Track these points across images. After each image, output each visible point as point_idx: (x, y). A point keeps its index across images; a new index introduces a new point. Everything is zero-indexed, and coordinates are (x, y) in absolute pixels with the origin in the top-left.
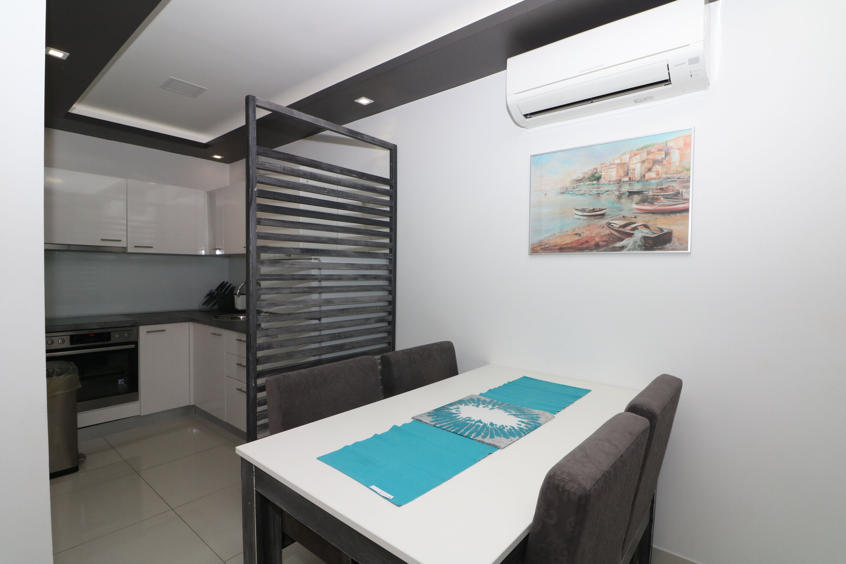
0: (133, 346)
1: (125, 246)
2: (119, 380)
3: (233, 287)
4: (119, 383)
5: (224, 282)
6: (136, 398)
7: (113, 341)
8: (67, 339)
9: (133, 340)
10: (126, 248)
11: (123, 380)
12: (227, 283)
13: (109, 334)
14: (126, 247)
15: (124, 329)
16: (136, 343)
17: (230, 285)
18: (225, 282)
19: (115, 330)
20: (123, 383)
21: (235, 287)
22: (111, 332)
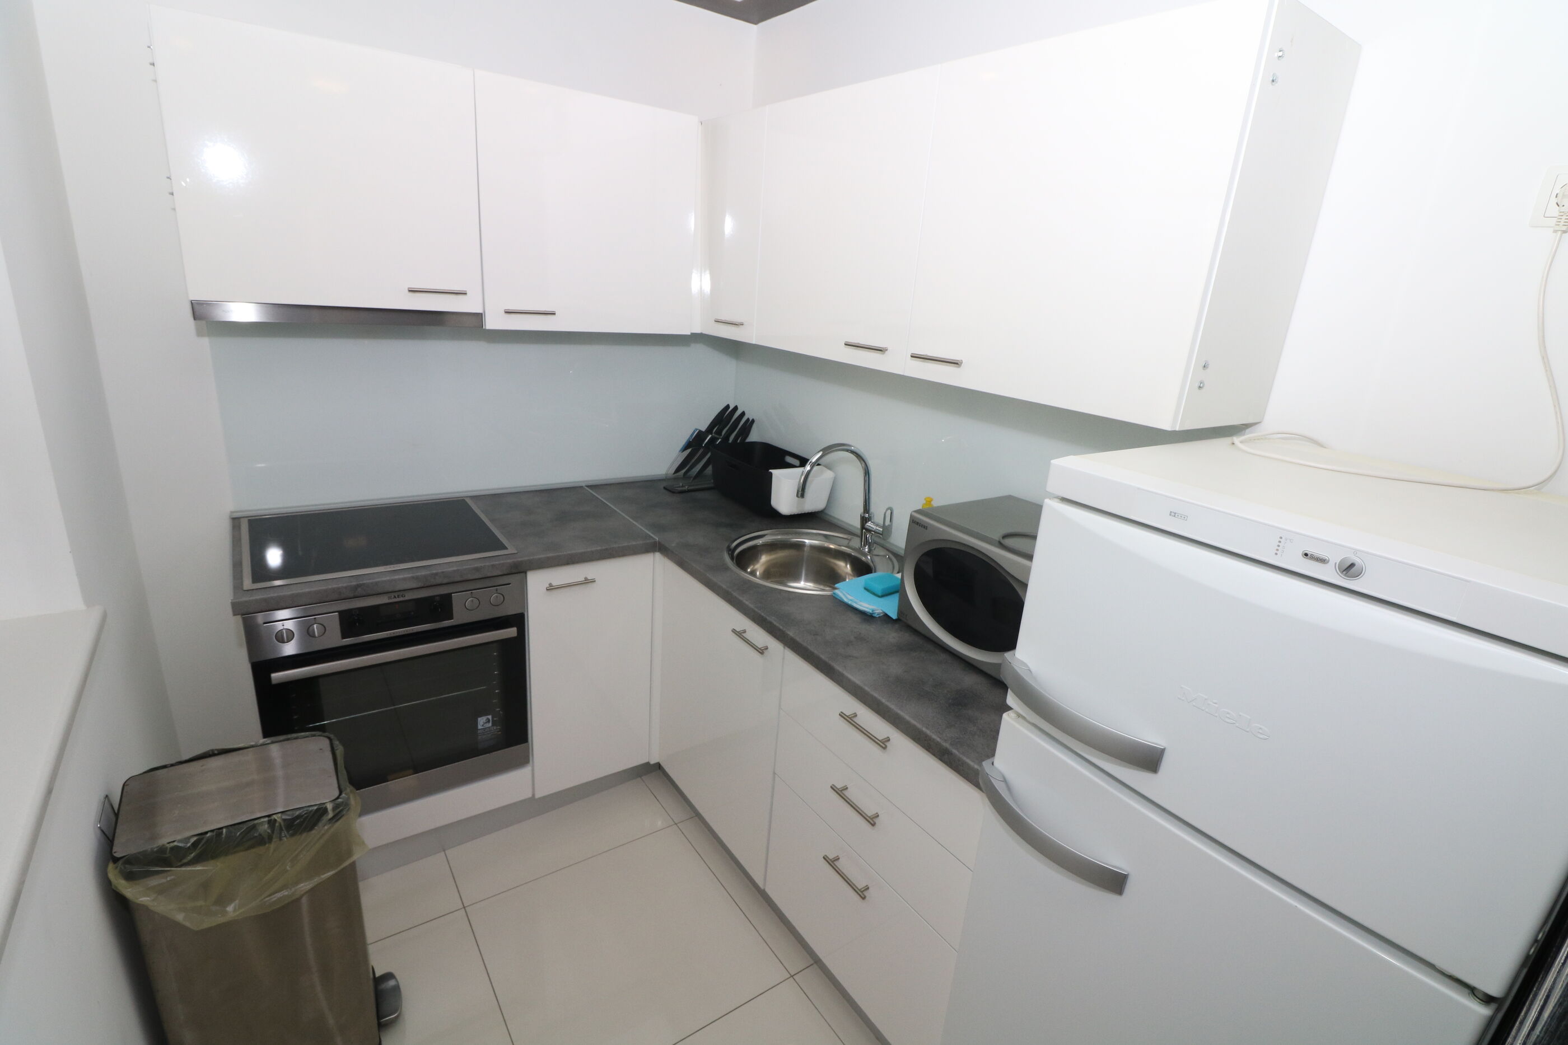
0: (512, 632)
1: (479, 310)
2: (479, 719)
3: (748, 419)
4: (480, 727)
5: (728, 407)
6: (524, 760)
7: (460, 616)
8: (333, 622)
9: (510, 610)
10: (479, 317)
11: (490, 717)
12: (736, 408)
13: (447, 599)
14: (481, 314)
15: (488, 583)
16: (519, 621)
17: (743, 414)
18: (732, 407)
19: (460, 587)
20: (490, 724)
21: (753, 421)
22: (452, 593)
